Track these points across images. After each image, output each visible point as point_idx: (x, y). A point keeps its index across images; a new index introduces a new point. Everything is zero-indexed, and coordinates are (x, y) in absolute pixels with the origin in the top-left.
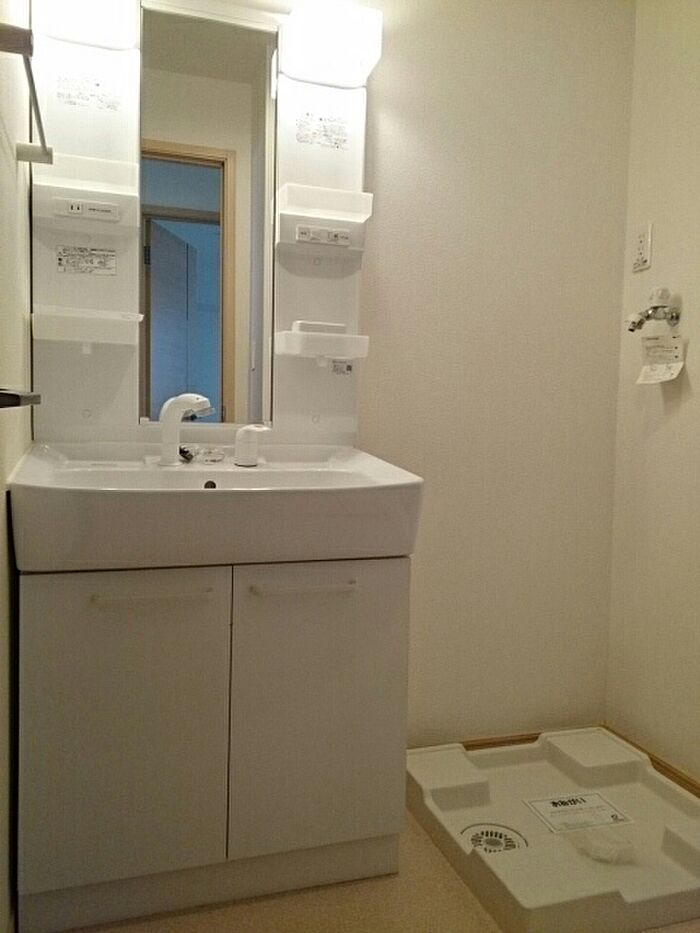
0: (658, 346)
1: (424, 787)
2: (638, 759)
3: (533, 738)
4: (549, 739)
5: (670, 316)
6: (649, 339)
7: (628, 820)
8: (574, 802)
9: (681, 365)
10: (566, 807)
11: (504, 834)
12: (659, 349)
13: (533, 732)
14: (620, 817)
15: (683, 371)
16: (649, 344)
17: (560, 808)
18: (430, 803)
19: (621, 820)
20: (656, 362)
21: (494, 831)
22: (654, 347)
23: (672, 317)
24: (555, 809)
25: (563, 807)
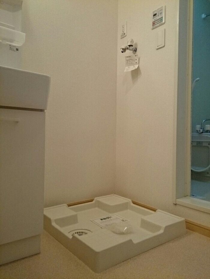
0: (130, 60)
1: (52, 219)
2: (127, 201)
3: (92, 201)
4: (98, 200)
5: (133, 50)
6: (127, 57)
7: (128, 220)
8: (108, 218)
9: (138, 65)
10: (106, 220)
11: (84, 232)
12: (131, 61)
13: (92, 199)
14: (124, 220)
15: (138, 67)
16: (128, 59)
17: (103, 220)
18: (54, 224)
19: (125, 221)
20: (130, 65)
21: (80, 231)
22: (129, 60)
23: (134, 50)
24: (102, 221)
25: (105, 220)
